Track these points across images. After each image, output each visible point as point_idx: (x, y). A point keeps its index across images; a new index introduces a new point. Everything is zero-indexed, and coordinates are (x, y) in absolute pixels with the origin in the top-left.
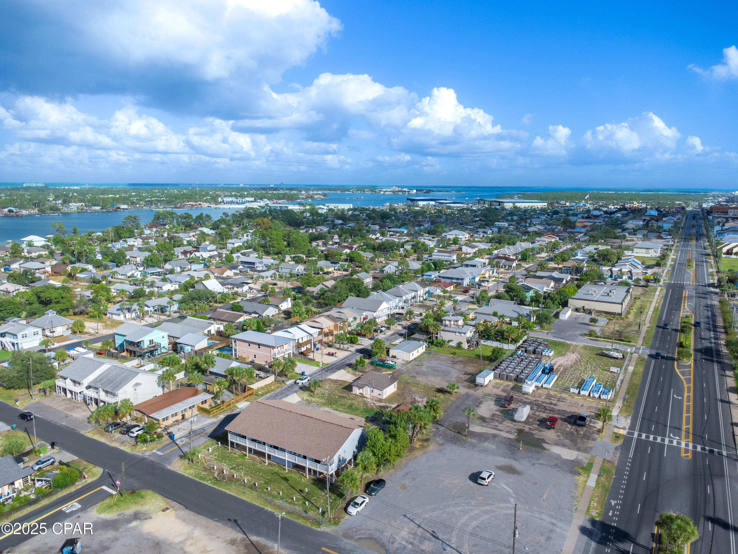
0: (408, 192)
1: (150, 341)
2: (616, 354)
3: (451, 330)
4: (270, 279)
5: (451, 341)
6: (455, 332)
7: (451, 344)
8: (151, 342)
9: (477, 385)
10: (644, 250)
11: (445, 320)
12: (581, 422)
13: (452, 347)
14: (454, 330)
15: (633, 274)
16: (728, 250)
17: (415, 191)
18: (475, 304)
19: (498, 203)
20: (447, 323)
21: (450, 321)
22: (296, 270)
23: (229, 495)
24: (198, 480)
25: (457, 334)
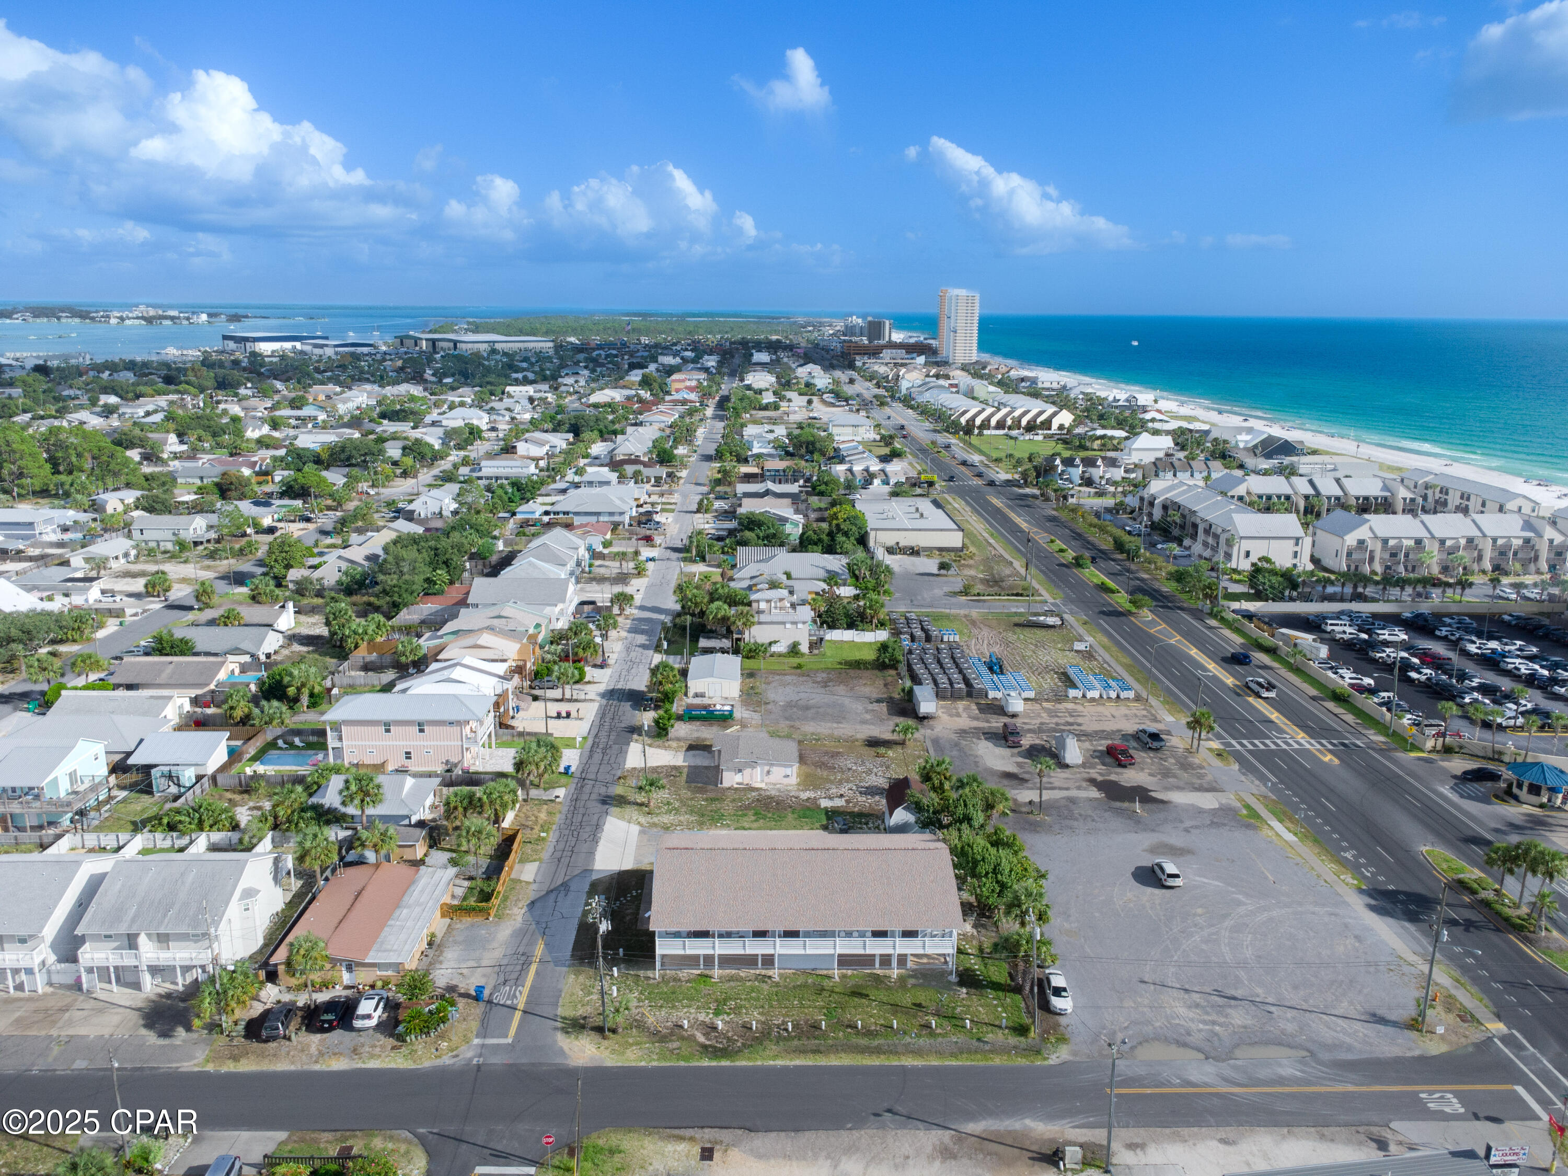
0: (188, 319)
1: (70, 774)
2: (1051, 620)
3: (775, 619)
4: (122, 561)
5: (775, 642)
6: (784, 623)
7: (774, 648)
8: (73, 776)
9: (924, 718)
10: (850, 430)
11: (758, 601)
12: (1156, 744)
13: (780, 655)
14: (780, 619)
15: (890, 474)
16: (998, 422)
17: (204, 317)
18: (695, 561)
19: (452, 345)
20: (763, 605)
21: (769, 601)
22: (192, 531)
23: (796, 1067)
24: (682, 1063)
25: (788, 626)
